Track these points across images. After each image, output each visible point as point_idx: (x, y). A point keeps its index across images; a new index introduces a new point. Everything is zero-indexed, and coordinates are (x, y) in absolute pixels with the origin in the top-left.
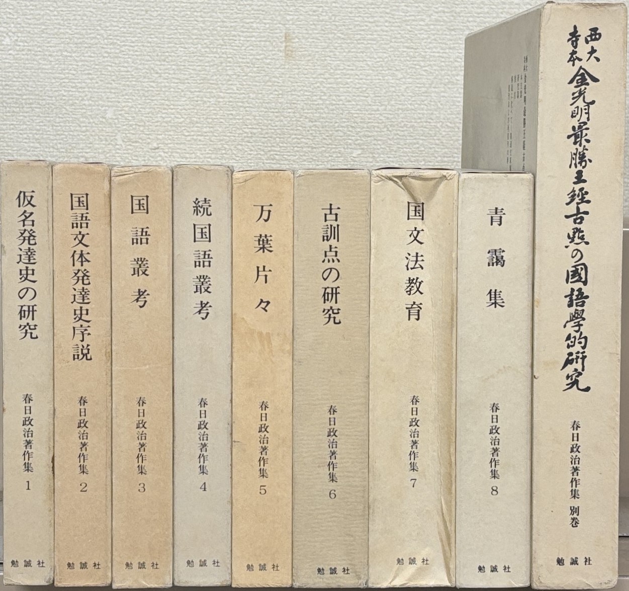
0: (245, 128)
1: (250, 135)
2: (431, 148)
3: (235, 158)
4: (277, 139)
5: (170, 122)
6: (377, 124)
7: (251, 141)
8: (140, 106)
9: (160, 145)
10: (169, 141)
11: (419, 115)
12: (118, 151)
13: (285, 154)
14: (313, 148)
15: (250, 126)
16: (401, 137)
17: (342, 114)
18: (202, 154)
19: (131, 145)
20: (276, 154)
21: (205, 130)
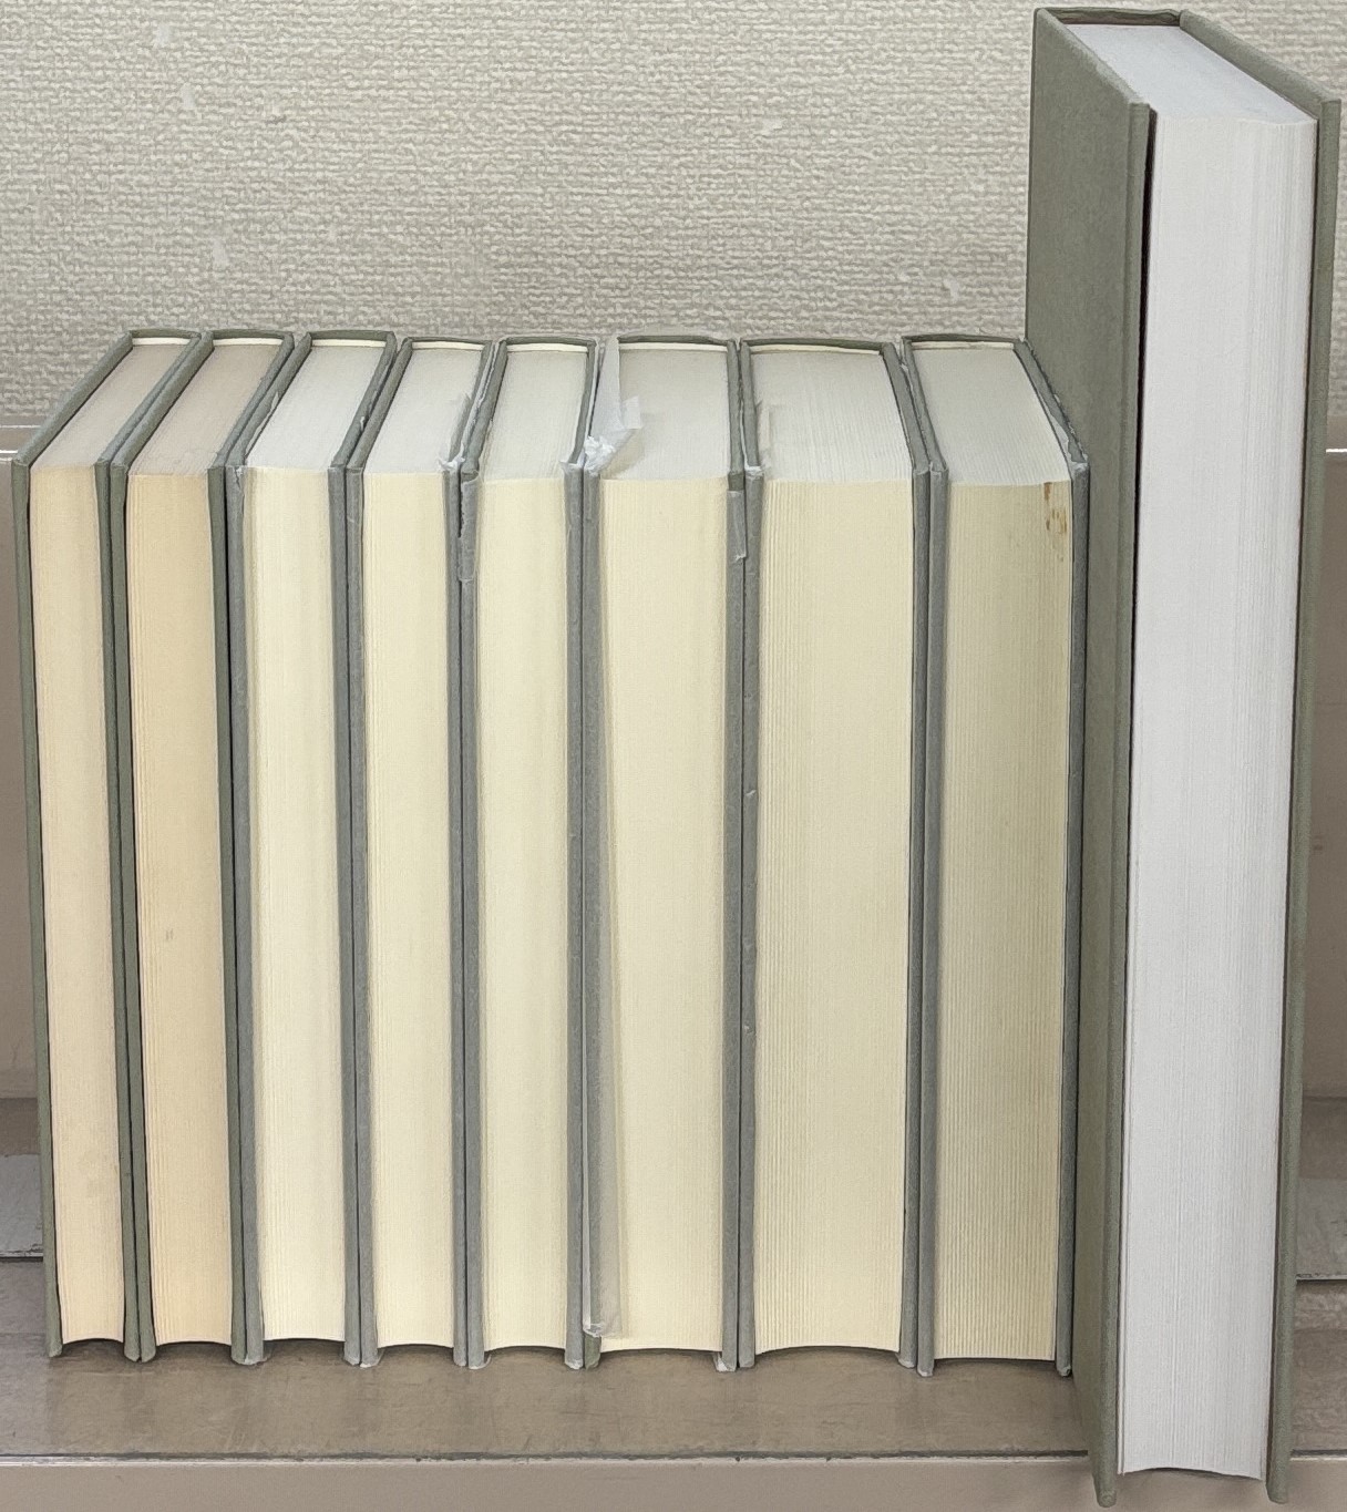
0: (495, 70)
1: (508, 86)
2: (953, 113)
3: (472, 140)
4: (576, 95)
5: (310, 55)
6: (820, 57)
7: (513, 100)
8: (234, 19)
9: (288, 112)
10: (311, 103)
11: (925, 34)
12: (184, 127)
13: (596, 130)
14: (663, 115)
15: (507, 65)
16: (880, 88)
17: (735, 33)
18: (391, 132)
19: (214, 112)
20: (575, 132)
21: (396, 74)
